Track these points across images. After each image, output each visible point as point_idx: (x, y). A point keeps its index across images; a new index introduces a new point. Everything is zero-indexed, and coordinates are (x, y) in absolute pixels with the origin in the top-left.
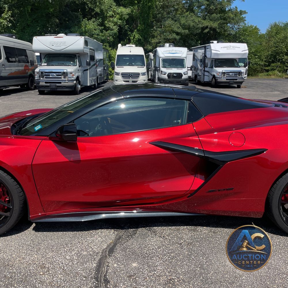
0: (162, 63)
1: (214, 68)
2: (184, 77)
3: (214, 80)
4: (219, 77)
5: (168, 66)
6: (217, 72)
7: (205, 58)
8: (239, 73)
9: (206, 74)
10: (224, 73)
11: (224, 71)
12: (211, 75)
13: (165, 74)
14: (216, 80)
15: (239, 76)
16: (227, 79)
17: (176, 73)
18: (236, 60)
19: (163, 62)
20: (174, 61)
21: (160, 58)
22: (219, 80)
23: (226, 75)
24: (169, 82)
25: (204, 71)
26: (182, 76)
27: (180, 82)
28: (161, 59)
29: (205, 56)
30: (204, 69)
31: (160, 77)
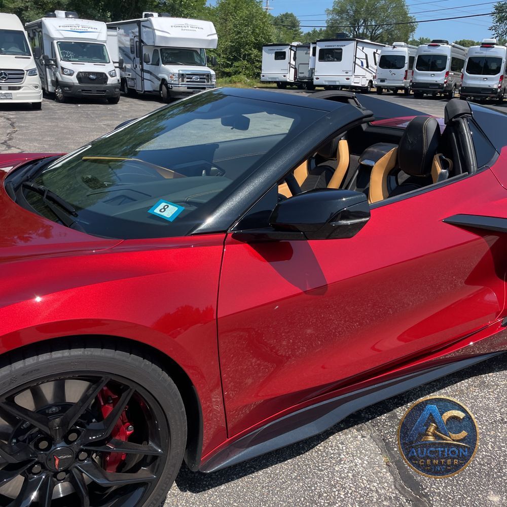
0: (60, 52)
1: (163, 65)
2: (111, 81)
3: (164, 88)
4: (174, 83)
5: (75, 57)
6: (168, 73)
7: (140, 45)
8: (208, 76)
9: (146, 76)
10: (182, 76)
11: (181, 72)
12: (158, 78)
13: (71, 75)
14: (168, 88)
15: (208, 82)
16: (188, 88)
17: (93, 73)
18: (196, 51)
19: (61, 50)
20: (84, 48)
21: (53, 39)
22: (175, 89)
23: (186, 80)
24: (83, 91)
25: (142, 70)
26: (107, 78)
27: (105, 91)
28: (55, 42)
29: (141, 41)
30: (142, 67)
31: (60, 79)
